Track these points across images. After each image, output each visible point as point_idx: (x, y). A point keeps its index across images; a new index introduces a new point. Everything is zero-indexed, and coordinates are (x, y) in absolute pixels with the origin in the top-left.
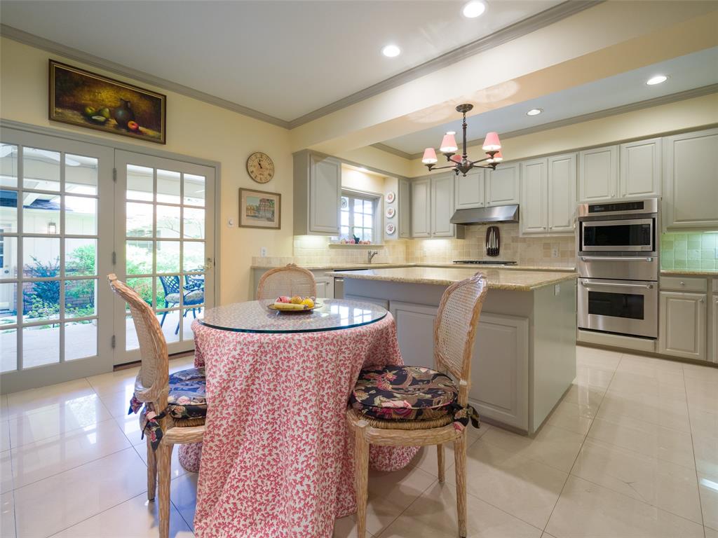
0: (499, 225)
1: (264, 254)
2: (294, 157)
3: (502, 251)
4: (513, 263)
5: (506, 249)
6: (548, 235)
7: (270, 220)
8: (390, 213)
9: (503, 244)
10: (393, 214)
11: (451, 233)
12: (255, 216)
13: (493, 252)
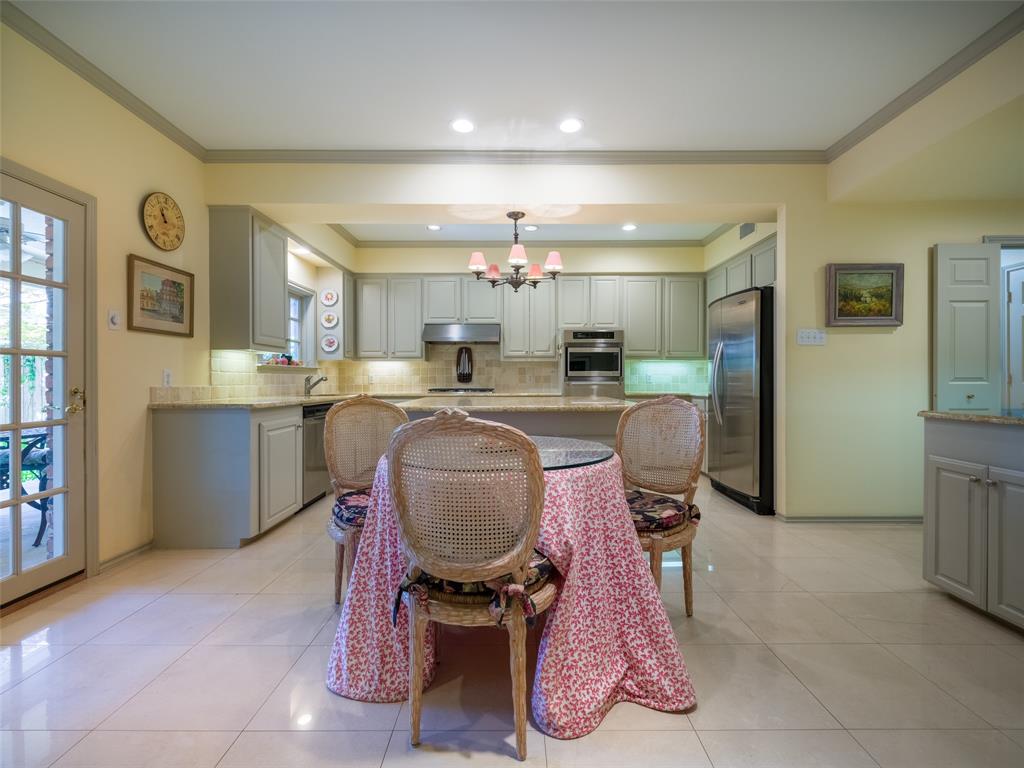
0: (472, 347)
1: (168, 382)
2: (210, 211)
3: (474, 377)
4: (491, 390)
5: (479, 374)
6: (529, 360)
7: (177, 319)
8: (329, 320)
9: (475, 368)
10: (334, 323)
11: (418, 353)
12: (154, 311)
13: (465, 378)
